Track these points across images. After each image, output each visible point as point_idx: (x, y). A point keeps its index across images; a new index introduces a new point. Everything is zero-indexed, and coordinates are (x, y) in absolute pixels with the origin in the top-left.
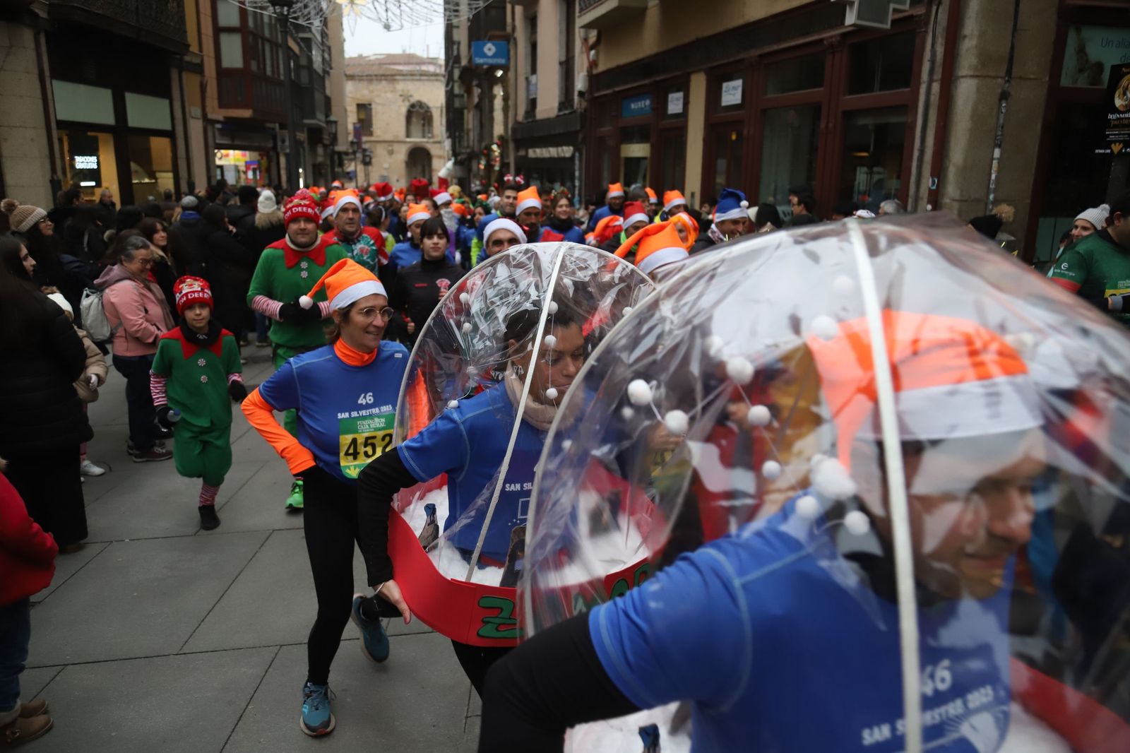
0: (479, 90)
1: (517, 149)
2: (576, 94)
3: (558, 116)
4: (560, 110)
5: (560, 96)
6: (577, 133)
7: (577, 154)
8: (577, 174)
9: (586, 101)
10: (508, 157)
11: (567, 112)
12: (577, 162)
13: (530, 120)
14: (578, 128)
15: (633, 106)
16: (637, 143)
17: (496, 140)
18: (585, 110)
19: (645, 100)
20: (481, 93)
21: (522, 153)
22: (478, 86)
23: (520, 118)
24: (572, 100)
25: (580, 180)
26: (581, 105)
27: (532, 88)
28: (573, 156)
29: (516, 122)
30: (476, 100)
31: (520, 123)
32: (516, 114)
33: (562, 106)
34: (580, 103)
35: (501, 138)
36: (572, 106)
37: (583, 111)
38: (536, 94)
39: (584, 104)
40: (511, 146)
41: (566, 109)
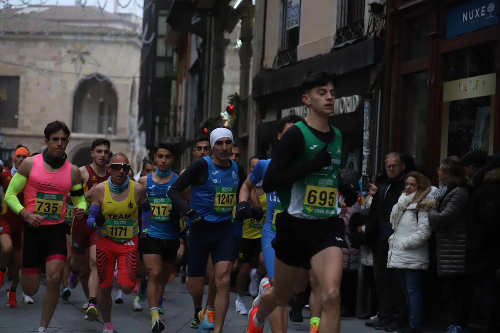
0: (200, 40)
1: (262, 113)
2: (367, 8)
3: (334, 50)
4: (338, 40)
5: (339, 20)
6: (366, 70)
7: (367, 104)
8: (366, 136)
9: (385, 18)
10: (245, 129)
11: (350, 42)
12: (366, 118)
13: (286, 64)
14: (370, 62)
15: (465, 17)
16: (472, 74)
17: (225, 102)
18: (383, 32)
19: (487, 6)
20: (203, 45)
21: (271, 118)
22: (200, 30)
23: (269, 63)
24: (362, 21)
25: (371, 147)
26: (374, 26)
27: (292, 13)
28: (360, 108)
29: (263, 70)
30: (194, 57)
31: (270, 70)
32: (263, 58)
33: (341, 33)
34: (374, 23)
35: (235, 99)
36: (361, 31)
37: (378, 33)
38: (298, 22)
39: (381, 24)
40: (252, 109)
41: (349, 39)
